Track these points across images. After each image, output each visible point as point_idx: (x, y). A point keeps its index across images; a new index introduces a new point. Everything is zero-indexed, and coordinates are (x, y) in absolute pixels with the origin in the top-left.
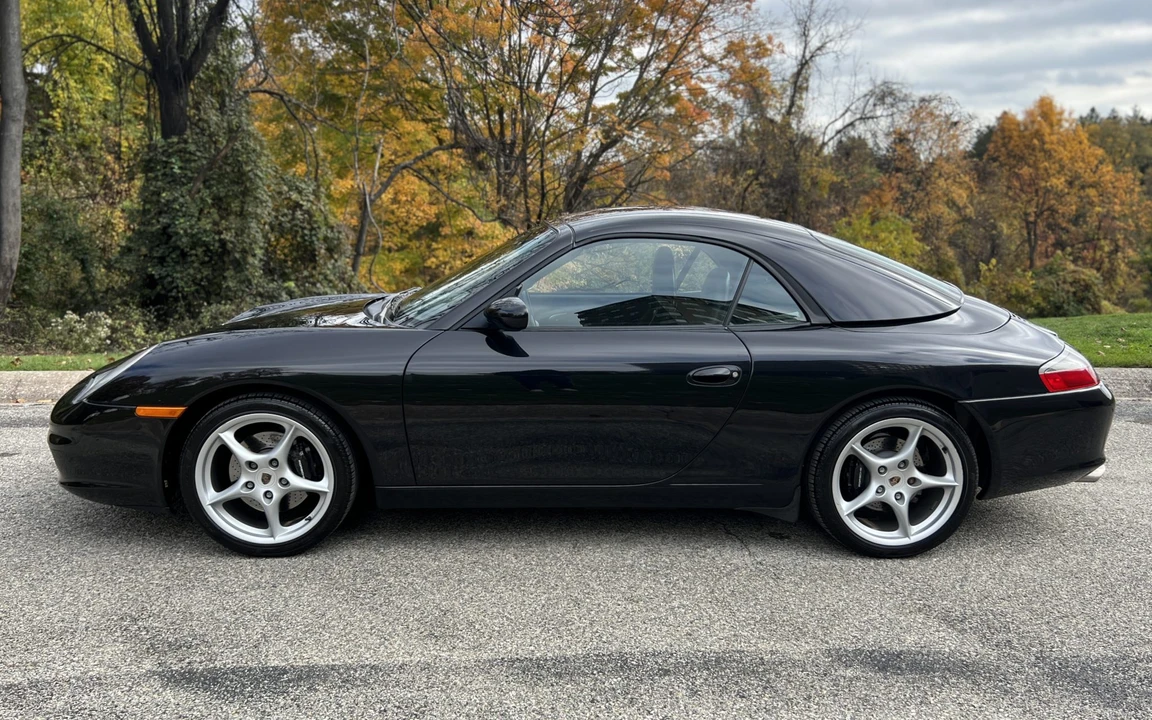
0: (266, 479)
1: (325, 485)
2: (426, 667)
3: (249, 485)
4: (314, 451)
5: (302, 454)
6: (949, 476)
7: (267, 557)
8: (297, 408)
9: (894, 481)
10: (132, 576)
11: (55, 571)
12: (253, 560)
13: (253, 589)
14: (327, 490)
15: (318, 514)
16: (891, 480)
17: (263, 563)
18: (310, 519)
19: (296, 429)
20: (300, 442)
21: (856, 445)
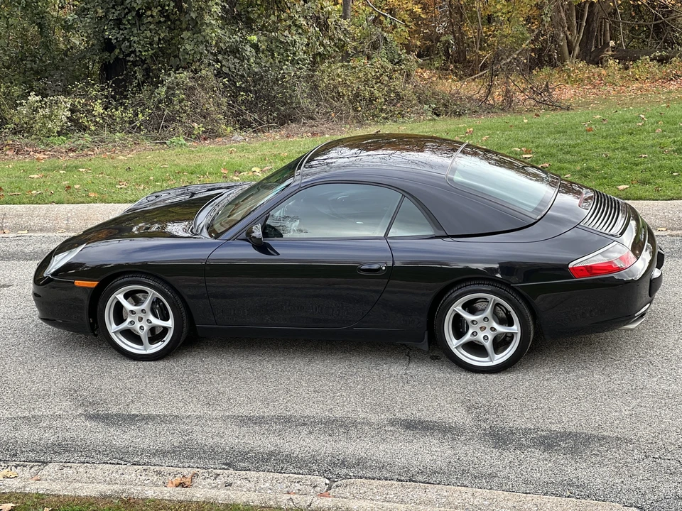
0: (140, 320)
1: (170, 323)
3: (132, 323)
5: (158, 306)
6: (514, 327)
7: (143, 361)
8: (154, 283)
9: (483, 329)
10: (76, 369)
11: (39, 365)
12: (136, 362)
13: (133, 378)
14: (171, 327)
15: (168, 338)
16: (481, 328)
17: (141, 364)
18: (164, 341)
19: (154, 294)
20: (156, 301)
21: (457, 308)
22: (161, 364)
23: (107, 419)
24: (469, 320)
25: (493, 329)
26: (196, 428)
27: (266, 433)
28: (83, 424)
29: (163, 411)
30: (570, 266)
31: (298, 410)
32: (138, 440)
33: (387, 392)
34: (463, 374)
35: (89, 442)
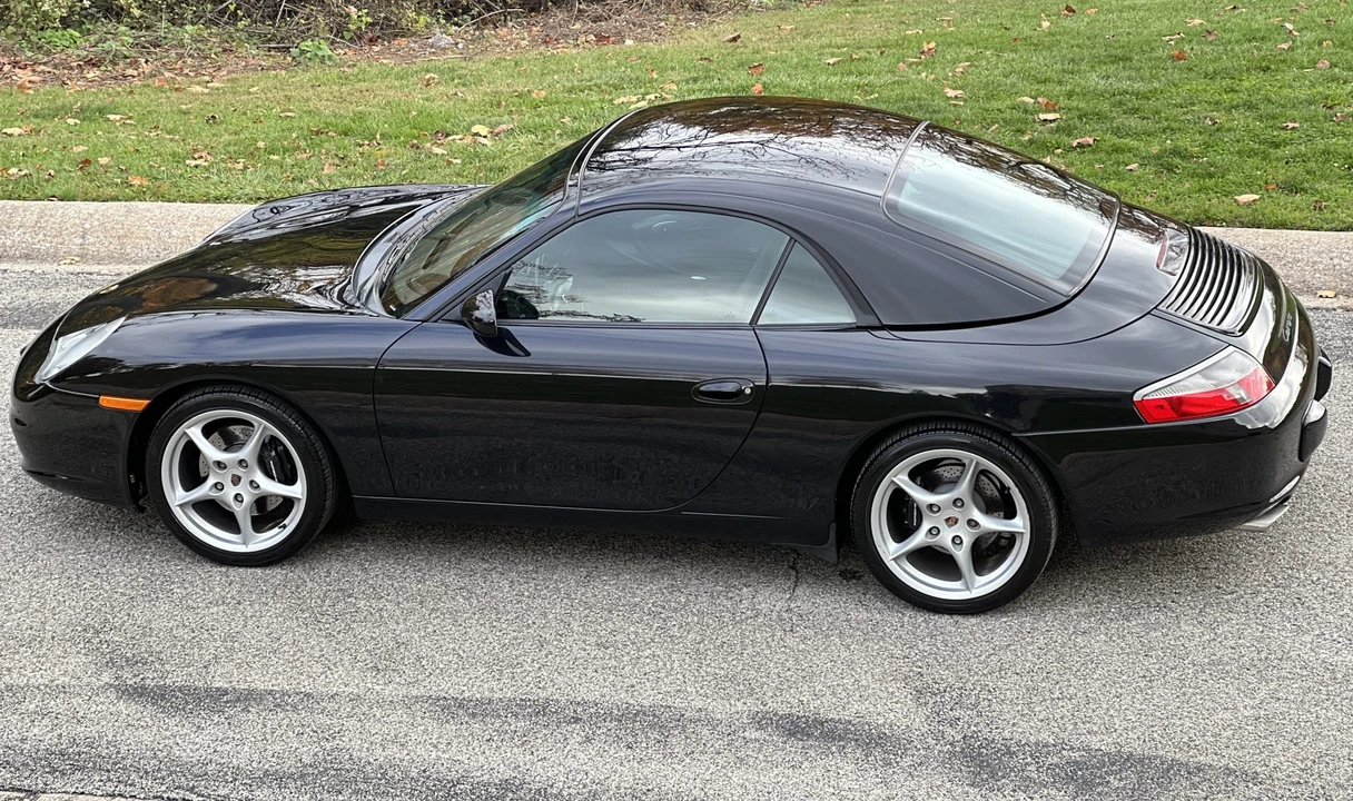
0: (236, 480)
1: (298, 490)
2: (355, 699)
3: (218, 486)
4: (286, 449)
5: (273, 453)
6: (1016, 520)
7: (240, 566)
8: (266, 406)
10: (98, 581)
11: (21, 570)
12: (224, 569)
13: (217, 605)
14: (300, 497)
15: (293, 521)
16: (947, 520)
17: (236, 573)
18: (284, 527)
19: (265, 428)
20: (270, 444)
21: (900, 477)
22: (276, 574)
23: (163, 697)
24: (924, 502)
25: (972, 523)
26: (350, 723)
27: (496, 738)
28: (113, 709)
29: (281, 684)
30: (1137, 397)
31: (563, 686)
32: (228, 748)
33: (750, 650)
34: (909, 613)
35: (123, 749)
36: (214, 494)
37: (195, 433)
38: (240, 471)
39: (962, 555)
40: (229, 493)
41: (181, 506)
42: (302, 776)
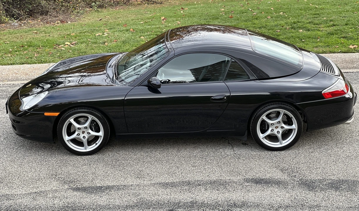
0: (83, 132)
2: (138, 185)
3: (78, 135)
4: (97, 123)
5: (93, 124)
6: (294, 126)
8: (92, 111)
9: (277, 127)
10: (47, 163)
13: (84, 165)
14: (101, 135)
15: (99, 142)
16: (276, 127)
18: (97, 144)
19: (92, 118)
21: (264, 117)
23: (85, 190)
24: (270, 123)
25: (282, 127)
26: (141, 191)
27: (182, 191)
28: (74, 194)
29: (115, 183)
30: (323, 92)
32: (112, 200)
35: (84, 204)
36: (77, 137)
37: (72, 120)
38: (84, 130)
39: (279, 136)
40: (82, 136)
41: (67, 141)
42: (137, 206)
